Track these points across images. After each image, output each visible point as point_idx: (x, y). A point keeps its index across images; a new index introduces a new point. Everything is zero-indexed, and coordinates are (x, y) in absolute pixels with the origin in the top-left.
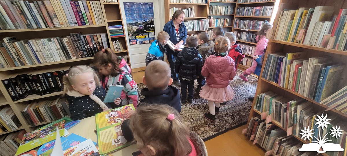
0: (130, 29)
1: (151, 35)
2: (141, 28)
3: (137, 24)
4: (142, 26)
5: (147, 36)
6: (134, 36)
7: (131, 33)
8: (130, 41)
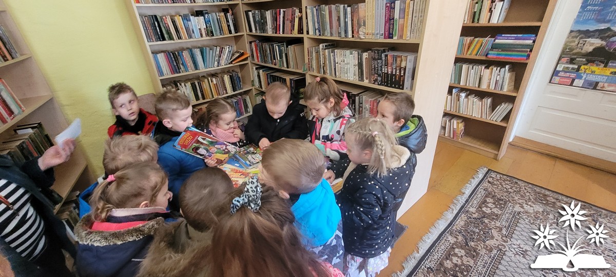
0: (574, 44)
3: (605, 34)
6: (574, 64)
7: (569, 55)
8: (555, 73)
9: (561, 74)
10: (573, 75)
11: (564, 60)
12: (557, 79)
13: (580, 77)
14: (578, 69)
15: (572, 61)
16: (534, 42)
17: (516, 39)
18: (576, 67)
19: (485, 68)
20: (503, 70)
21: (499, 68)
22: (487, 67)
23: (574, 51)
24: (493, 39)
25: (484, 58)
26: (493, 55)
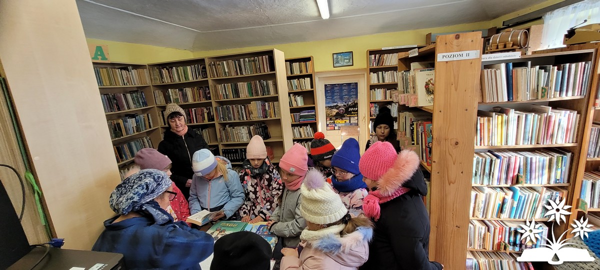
1: (353, 120)
2: (342, 111)
3: (336, 107)
4: (343, 109)
5: (348, 121)
7: (329, 117)
8: (327, 125)
9: (329, 125)
10: (334, 125)
11: (328, 119)
12: (329, 128)
13: (336, 126)
14: (334, 122)
15: (331, 119)
16: (315, 113)
17: (308, 112)
19: (300, 127)
21: (306, 127)
23: (330, 115)
24: (299, 114)
25: (298, 123)
26: (302, 121)
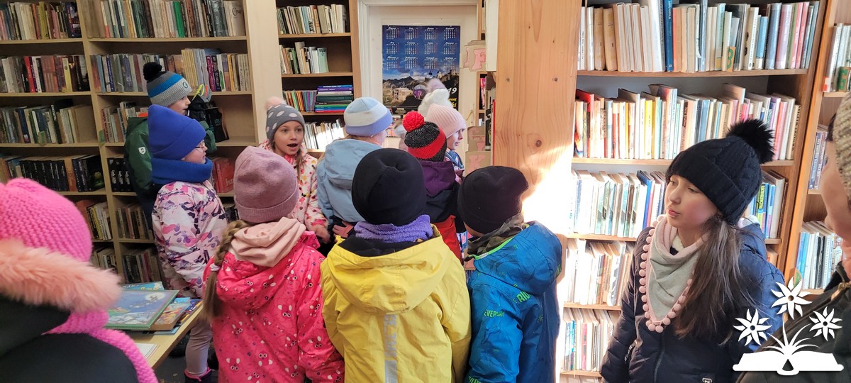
0: (390, 94)
2: (421, 93)
3: (409, 83)
6: (397, 114)
16: (353, 92)
17: (337, 90)
18: (399, 117)
19: (316, 125)
20: (334, 125)
21: (330, 124)
22: (318, 125)
23: (393, 101)
24: (315, 91)
25: (312, 114)
26: (321, 109)
